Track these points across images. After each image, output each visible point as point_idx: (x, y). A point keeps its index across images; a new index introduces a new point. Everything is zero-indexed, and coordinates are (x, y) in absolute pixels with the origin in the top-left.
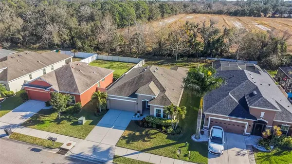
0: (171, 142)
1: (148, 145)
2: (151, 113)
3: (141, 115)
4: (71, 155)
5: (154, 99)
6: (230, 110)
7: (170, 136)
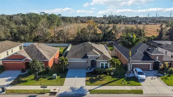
2: (98, 67)
3: (91, 69)
7: (113, 76)
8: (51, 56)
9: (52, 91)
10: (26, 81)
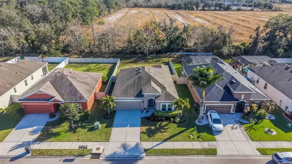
0: (183, 129)
1: (166, 135)
2: (157, 109)
3: (147, 112)
4: (106, 157)
5: (159, 96)
6: (220, 97)
8: (90, 92)
9: (94, 151)
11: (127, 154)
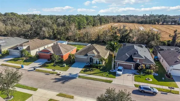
0: (102, 72)
1: (92, 72)
2: (93, 62)
4: (62, 76)
5: (95, 56)
6: (126, 59)
7: (101, 70)
8: (66, 52)
9: (58, 73)
10: (48, 66)
11: (71, 76)
